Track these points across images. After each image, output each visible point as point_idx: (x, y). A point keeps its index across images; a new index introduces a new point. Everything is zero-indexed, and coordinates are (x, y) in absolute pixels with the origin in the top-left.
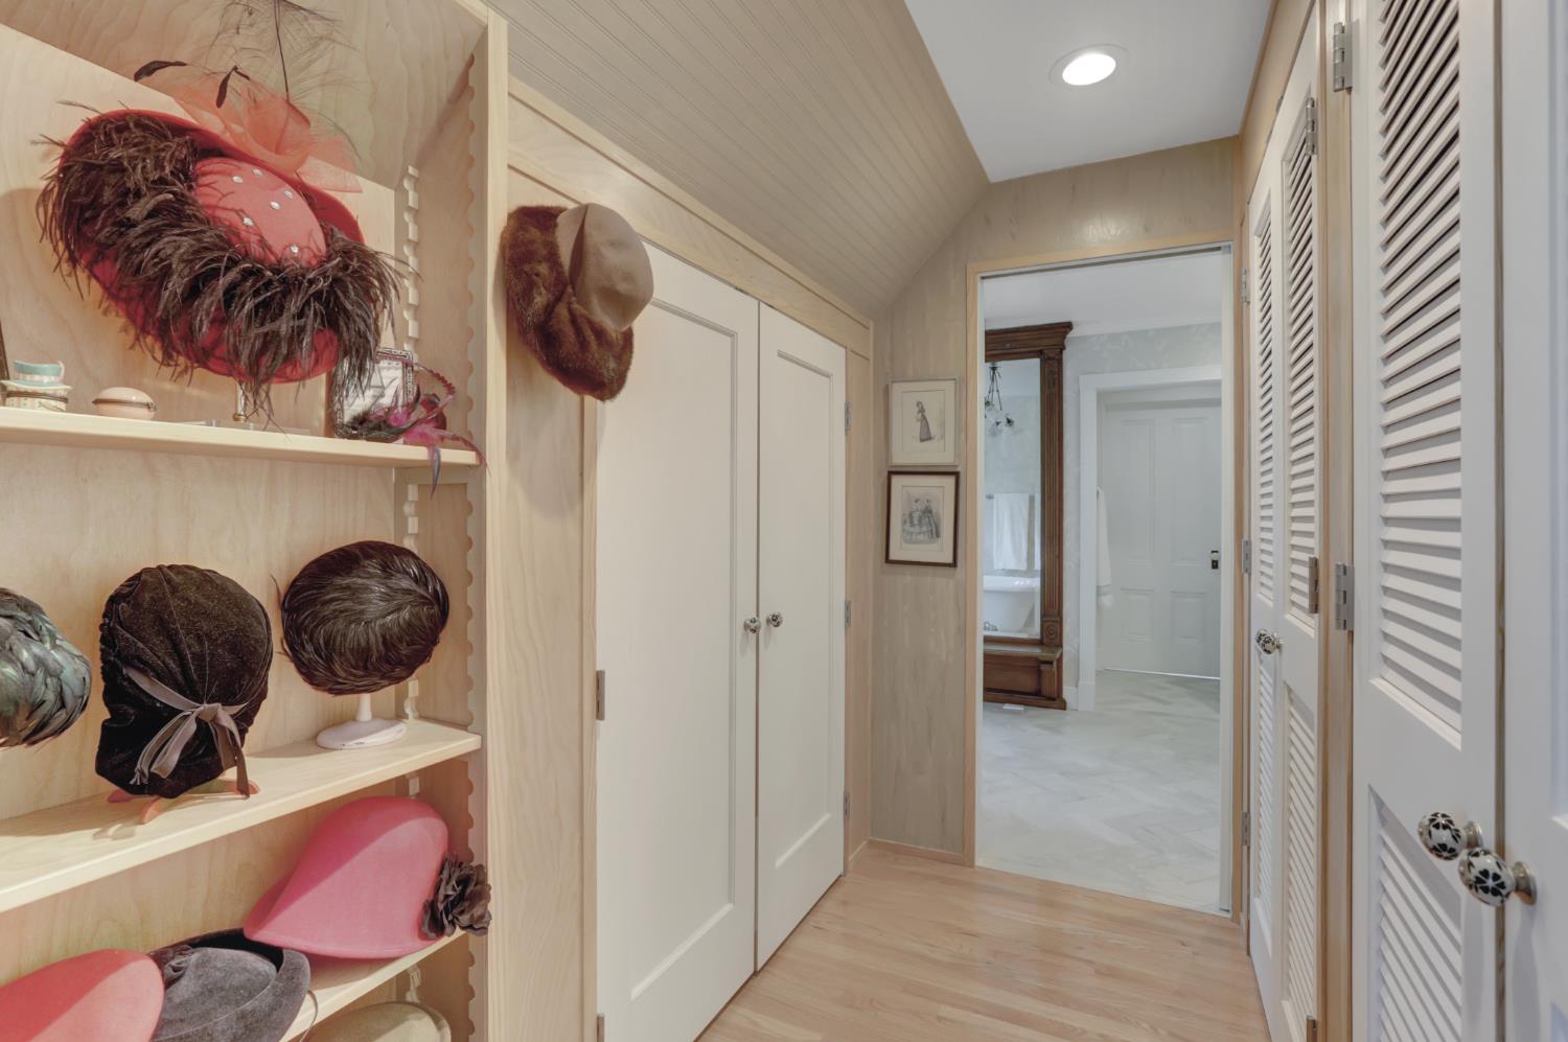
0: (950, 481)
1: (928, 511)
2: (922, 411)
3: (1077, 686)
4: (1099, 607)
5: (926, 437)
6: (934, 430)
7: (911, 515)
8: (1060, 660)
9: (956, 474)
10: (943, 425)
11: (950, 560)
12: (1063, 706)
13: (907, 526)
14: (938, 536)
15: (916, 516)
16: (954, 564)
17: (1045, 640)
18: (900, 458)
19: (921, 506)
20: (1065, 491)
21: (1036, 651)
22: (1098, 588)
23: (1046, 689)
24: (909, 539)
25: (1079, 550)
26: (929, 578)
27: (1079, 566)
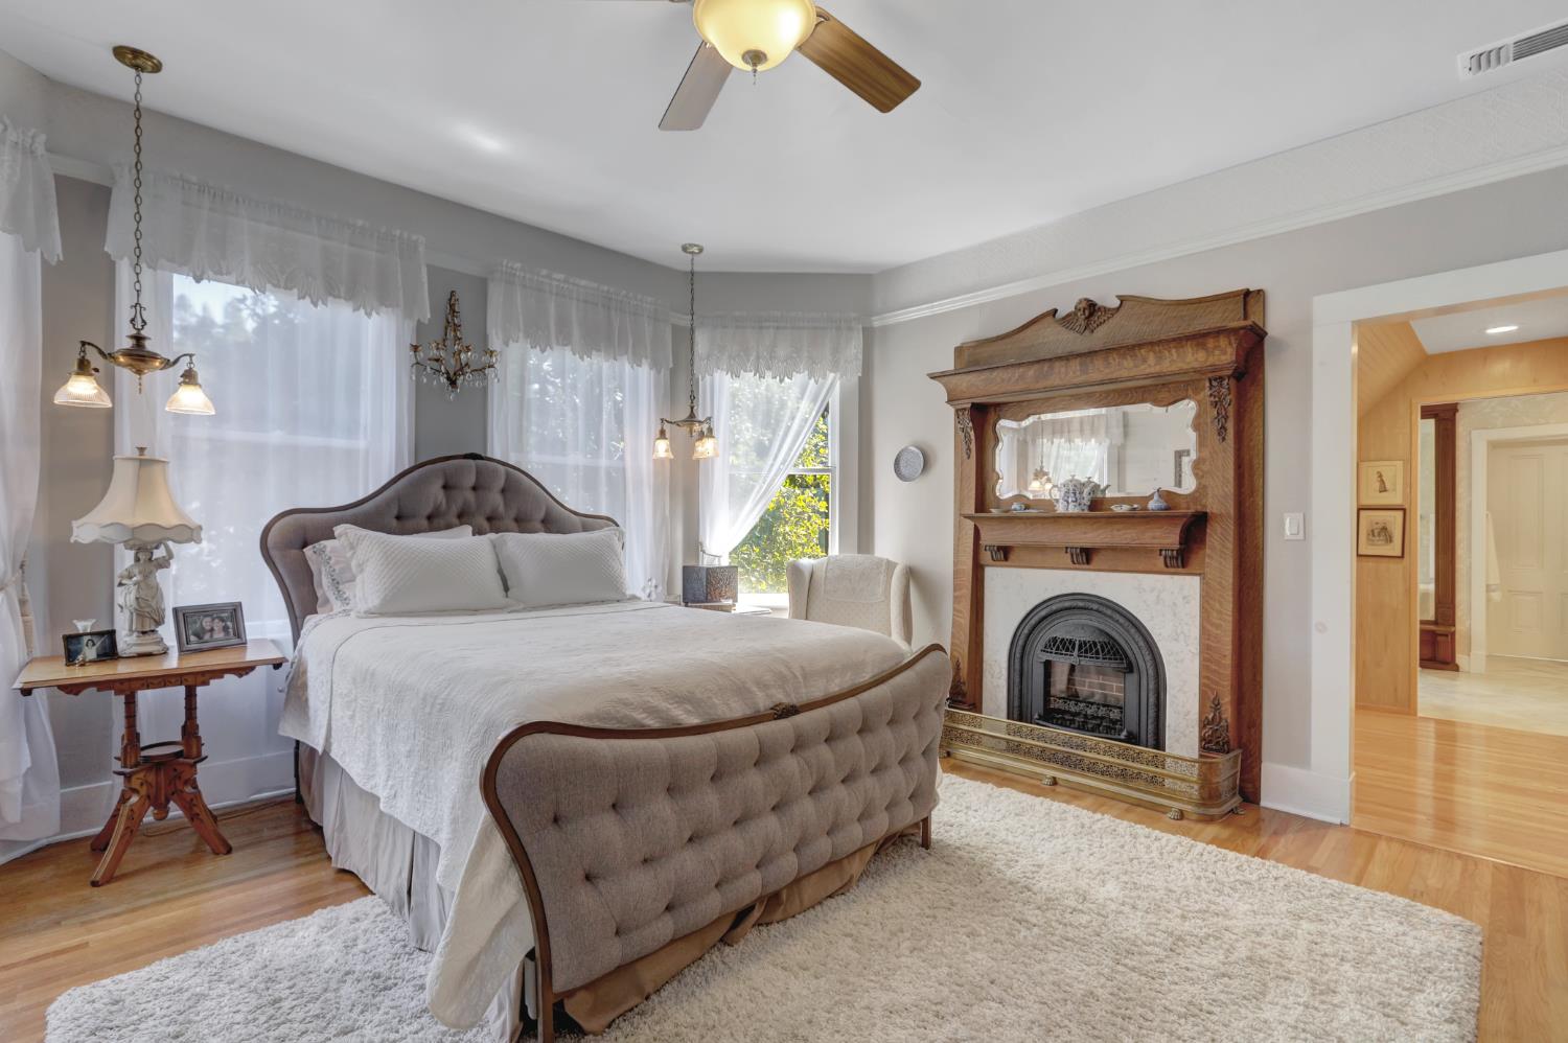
0: (1400, 513)
1: (1384, 529)
2: (1380, 476)
3: (1469, 655)
4: (1488, 600)
5: (1383, 489)
6: (1388, 486)
7: (1373, 531)
8: (1453, 634)
9: (1404, 510)
10: (1395, 484)
11: (1400, 554)
12: (1456, 668)
13: (1371, 537)
14: (1391, 541)
15: (1376, 532)
16: (1402, 557)
17: (1440, 621)
18: (1366, 502)
19: (1380, 526)
20: (1457, 514)
21: (1432, 627)
22: (1488, 586)
23: (1441, 654)
24: (1370, 542)
25: (1470, 557)
26: (1384, 565)
27: (1470, 567)
